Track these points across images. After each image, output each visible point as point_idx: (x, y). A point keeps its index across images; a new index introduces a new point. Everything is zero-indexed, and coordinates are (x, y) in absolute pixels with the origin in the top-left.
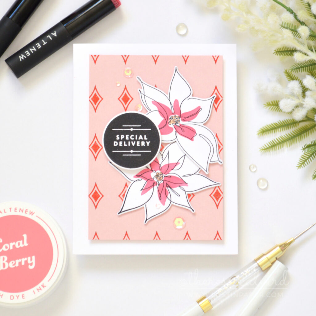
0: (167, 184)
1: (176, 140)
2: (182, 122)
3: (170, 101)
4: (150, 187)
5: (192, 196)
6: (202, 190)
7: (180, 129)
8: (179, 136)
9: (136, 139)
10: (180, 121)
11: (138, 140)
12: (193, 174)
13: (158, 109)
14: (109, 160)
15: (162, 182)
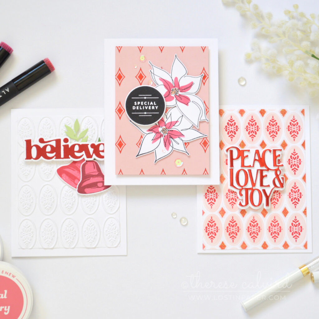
0: (170, 136)
1: (176, 105)
2: (180, 93)
3: (172, 78)
4: (158, 138)
5: (187, 144)
6: (194, 140)
7: (179, 97)
8: (178, 102)
9: (148, 104)
10: (179, 92)
11: (149, 105)
12: (188, 129)
13: (164, 83)
14: (129, 119)
15: (167, 134)
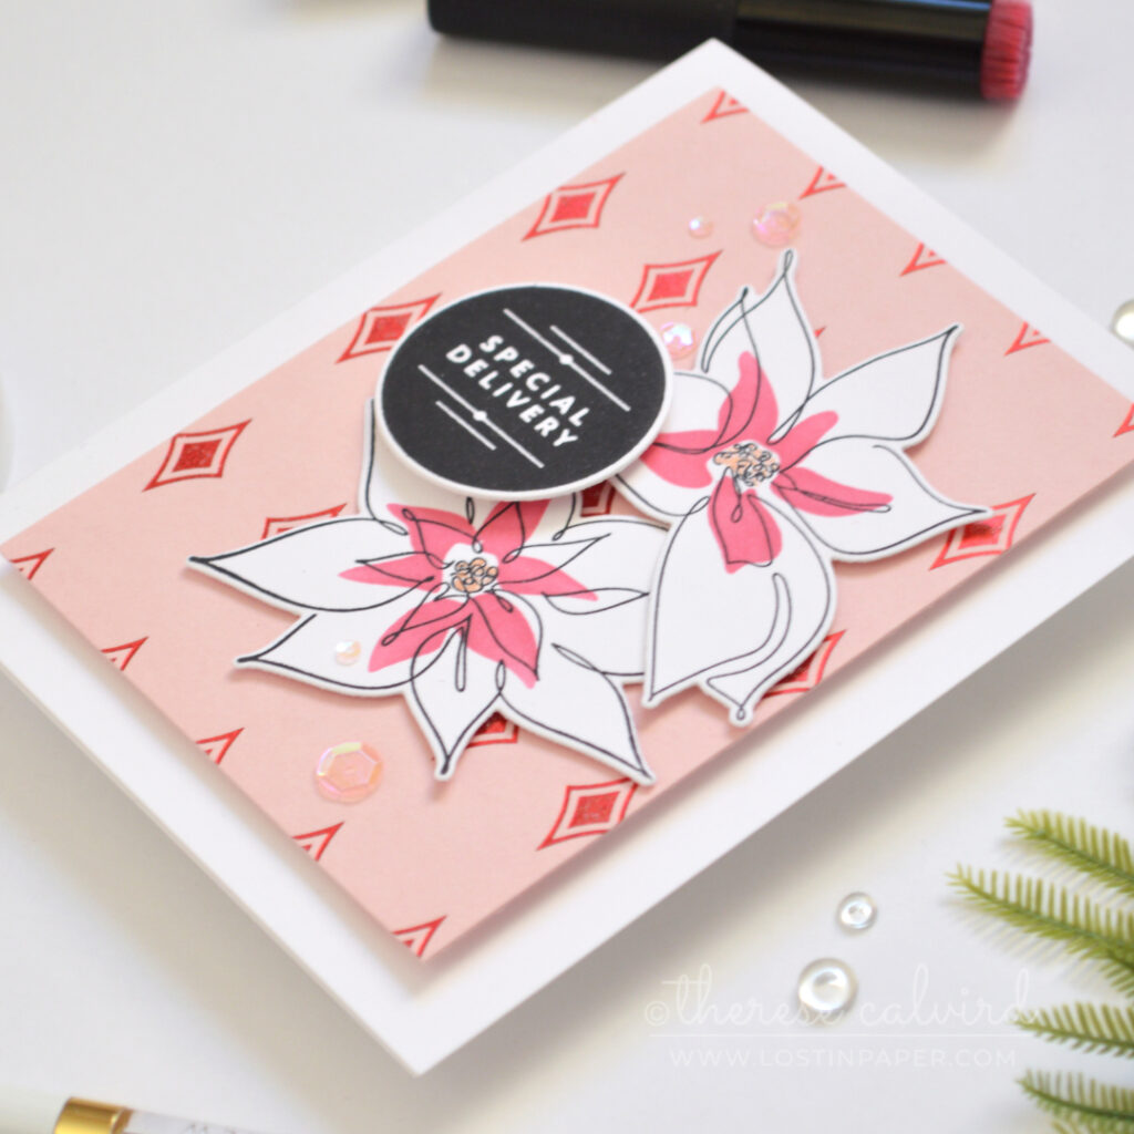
0: (469, 619)
1: (676, 522)
2: (764, 490)
3: (808, 398)
4: (399, 577)
5: (508, 734)
6: (559, 746)
7: (734, 501)
8: (702, 517)
9: (545, 395)
10: (767, 482)
11: (544, 404)
12: (595, 669)
13: (739, 388)
14: (373, 394)
15: (463, 600)
